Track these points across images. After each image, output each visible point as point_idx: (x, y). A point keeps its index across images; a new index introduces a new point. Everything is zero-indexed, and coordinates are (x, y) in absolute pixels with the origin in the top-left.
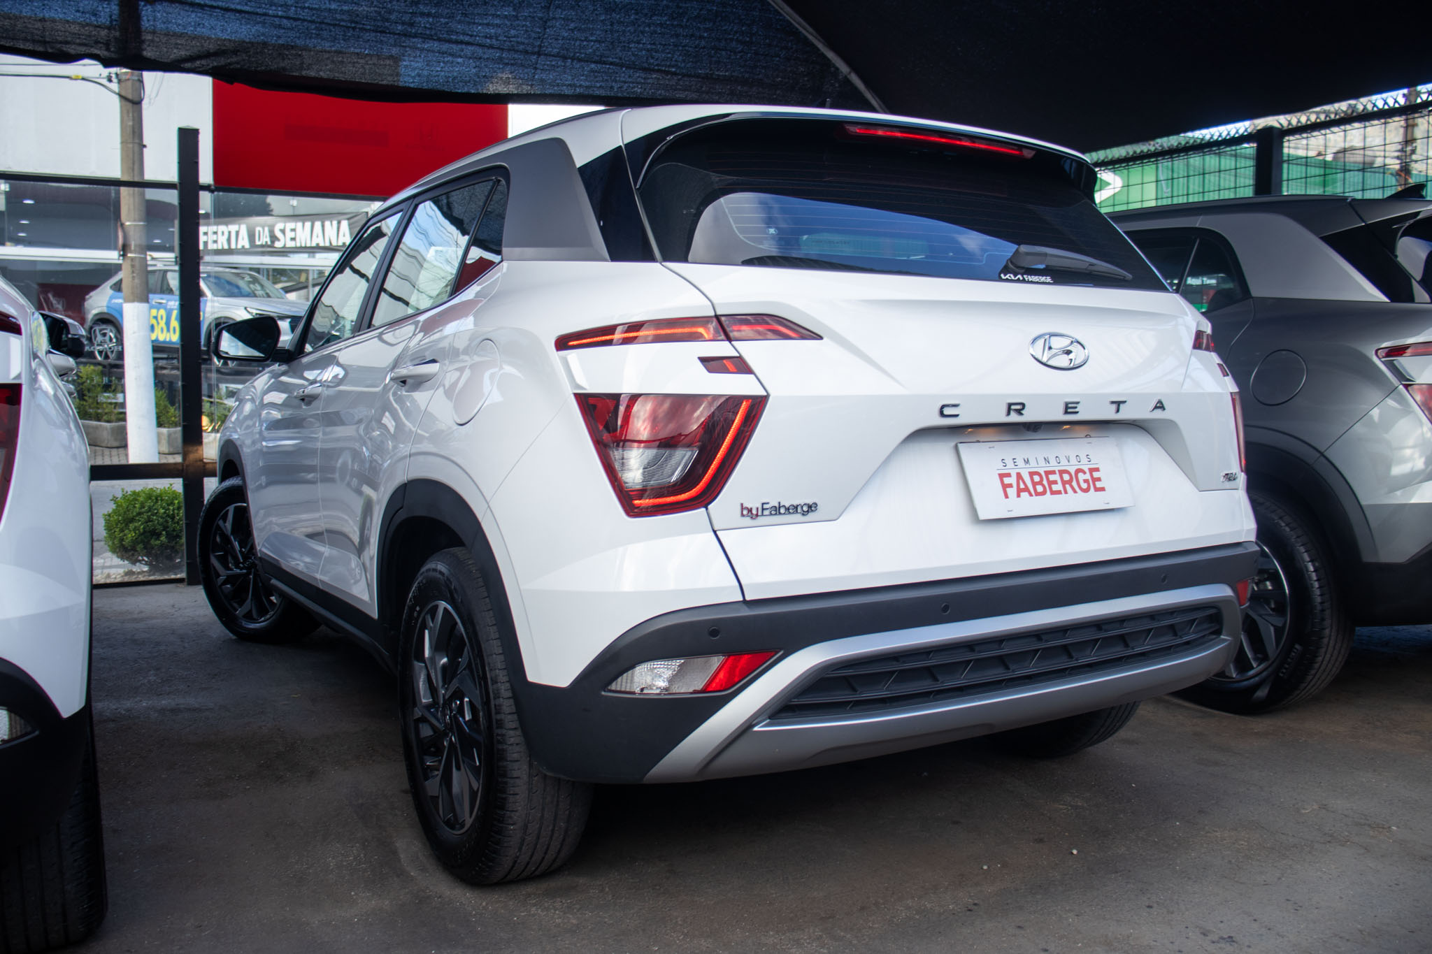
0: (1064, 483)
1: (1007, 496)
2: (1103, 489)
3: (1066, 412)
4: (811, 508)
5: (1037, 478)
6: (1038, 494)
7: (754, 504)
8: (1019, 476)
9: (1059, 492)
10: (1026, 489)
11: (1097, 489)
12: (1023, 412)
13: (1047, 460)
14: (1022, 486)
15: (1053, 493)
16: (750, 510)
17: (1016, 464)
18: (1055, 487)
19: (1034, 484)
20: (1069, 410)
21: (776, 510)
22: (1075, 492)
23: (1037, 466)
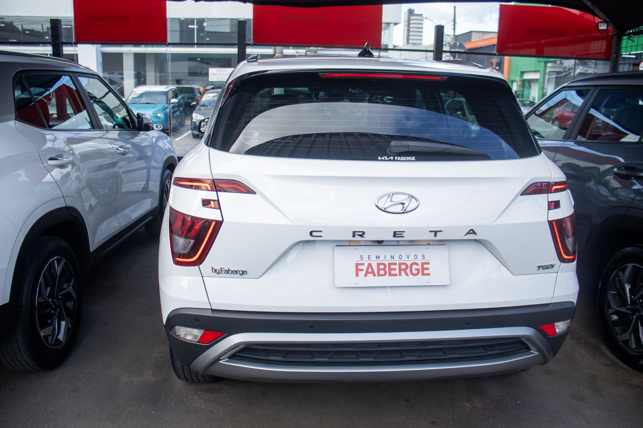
0: (400, 270)
1: (357, 275)
2: (429, 274)
3: (394, 236)
4: (243, 273)
5: (382, 267)
6: (379, 275)
7: (218, 268)
8: (370, 265)
9: (396, 275)
10: (373, 272)
11: (423, 274)
12: (363, 236)
13: (392, 257)
14: (370, 270)
15: (390, 275)
16: (216, 270)
17: (369, 258)
18: (393, 272)
19: (379, 270)
20: (397, 235)
21: (227, 272)
22: (407, 275)
23: (385, 260)
